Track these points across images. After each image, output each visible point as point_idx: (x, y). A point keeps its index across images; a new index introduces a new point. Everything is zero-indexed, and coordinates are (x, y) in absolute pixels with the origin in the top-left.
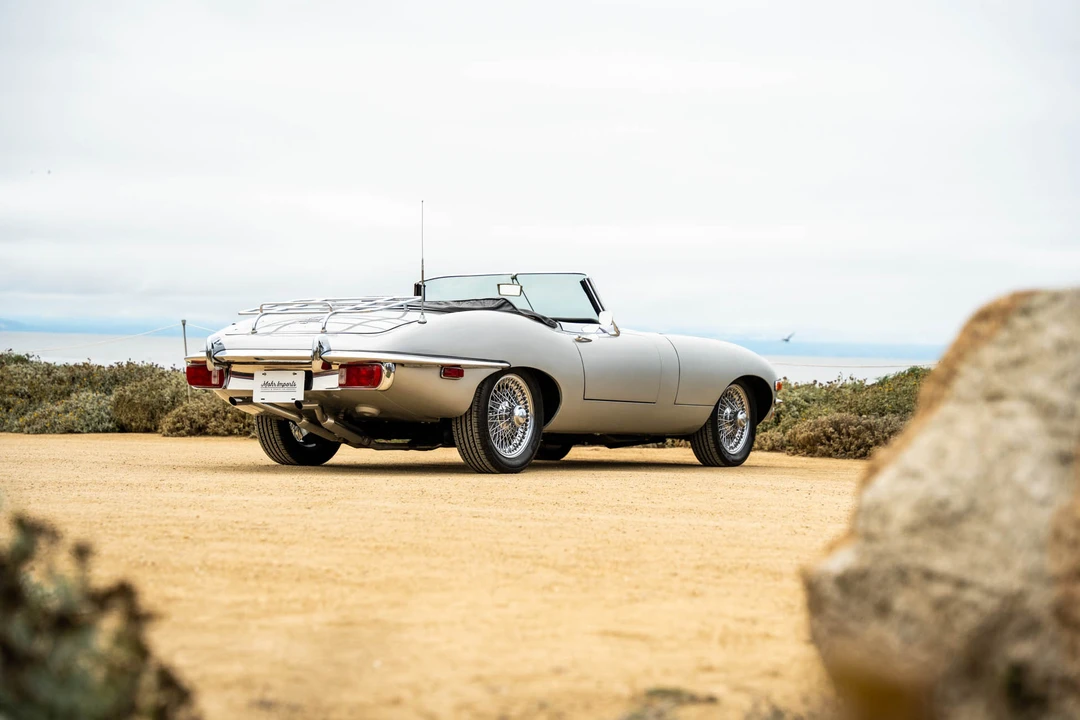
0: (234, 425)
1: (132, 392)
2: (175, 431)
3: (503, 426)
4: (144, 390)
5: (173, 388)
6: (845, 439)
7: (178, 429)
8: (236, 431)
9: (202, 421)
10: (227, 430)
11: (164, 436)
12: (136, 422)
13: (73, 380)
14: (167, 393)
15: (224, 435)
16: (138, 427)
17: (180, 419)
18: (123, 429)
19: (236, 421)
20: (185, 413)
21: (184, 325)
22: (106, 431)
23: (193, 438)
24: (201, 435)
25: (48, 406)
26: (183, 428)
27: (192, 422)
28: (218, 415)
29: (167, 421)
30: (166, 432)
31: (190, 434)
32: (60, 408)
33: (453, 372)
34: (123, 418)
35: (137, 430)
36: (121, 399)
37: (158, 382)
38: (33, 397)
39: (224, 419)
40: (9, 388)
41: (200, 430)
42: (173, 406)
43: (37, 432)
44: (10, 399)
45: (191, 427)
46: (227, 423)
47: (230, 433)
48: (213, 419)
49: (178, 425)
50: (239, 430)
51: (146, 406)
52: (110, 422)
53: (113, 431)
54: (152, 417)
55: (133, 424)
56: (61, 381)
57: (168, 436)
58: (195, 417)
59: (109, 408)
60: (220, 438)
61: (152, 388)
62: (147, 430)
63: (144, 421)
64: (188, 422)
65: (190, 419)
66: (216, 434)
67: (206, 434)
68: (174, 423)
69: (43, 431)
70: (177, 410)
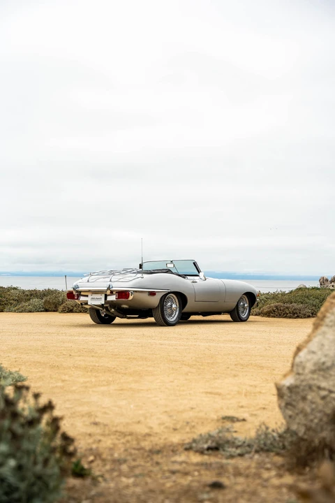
1: (49, 299)
2: (63, 311)
3: (169, 311)
4: (53, 298)
5: (62, 297)
6: (279, 311)
9: (72, 308)
11: (60, 313)
12: (51, 308)
13: (31, 295)
14: (60, 299)
15: (79, 313)
16: (51, 310)
17: (65, 307)
18: (47, 311)
20: (66, 305)
22: (41, 311)
25: (23, 304)
26: (66, 310)
27: (69, 308)
29: (61, 308)
30: (60, 311)
31: (68, 312)
32: (27, 304)
40: (11, 298)
41: (71, 311)
42: (62, 303)
43: (20, 312)
44: (12, 301)
45: (68, 310)
47: (81, 312)
51: (54, 303)
52: (43, 308)
53: (44, 311)
54: (56, 307)
56: (27, 295)
58: (70, 306)
61: (56, 297)
62: (54, 311)
63: (53, 308)
64: (67, 308)
66: (76, 312)
67: (73, 312)
68: (63, 309)
69: (22, 312)
70: (64, 305)
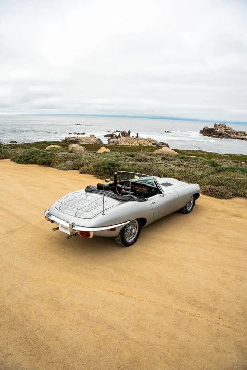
6: (212, 192)
13: (68, 158)
19: (92, 171)
22: (71, 169)
25: (62, 164)
31: (84, 173)
32: (64, 165)
34: (74, 167)
36: (74, 163)
37: (81, 159)
38: (61, 162)
40: (57, 160)
42: (82, 166)
48: (88, 171)
54: (79, 167)
56: (65, 158)
57: (80, 173)
59: (72, 165)
65: (84, 170)
66: (88, 174)
68: (81, 170)
69: (61, 169)
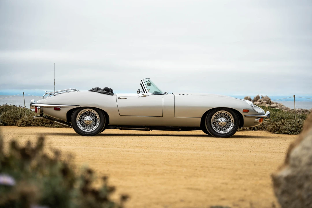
0: (39, 123)
1: (8, 114)
2: (22, 125)
4: (12, 113)
5: (20, 112)
7: (22, 124)
8: (40, 125)
9: (30, 122)
10: (37, 125)
11: (18, 126)
12: (9, 122)
14: (18, 114)
15: (36, 126)
16: (10, 124)
17: (23, 121)
18: (5, 124)
19: (40, 122)
20: (24, 120)
21: (24, 94)
22: (0, 125)
23: (27, 127)
24: (29, 126)
26: (24, 124)
27: (27, 122)
28: (34, 120)
29: (19, 122)
30: (19, 125)
31: (26, 126)
33: (57, 109)
34: (5, 121)
35: (10, 125)
36: (4, 116)
37: (16, 110)
39: (36, 121)
41: (29, 125)
42: (21, 118)
45: (26, 123)
46: (37, 123)
47: (38, 125)
48: (33, 121)
49: (23, 123)
50: (41, 124)
51: (12, 118)
52: (1, 122)
53: (2, 125)
54: (14, 121)
55: (8, 123)
57: (19, 126)
58: (28, 121)
59: (1, 118)
60: (35, 127)
61: (14, 112)
62: (13, 125)
63: (12, 122)
64: (25, 122)
65: (26, 122)
66: (34, 126)
67: (31, 126)
68: (21, 123)
70: (22, 119)
